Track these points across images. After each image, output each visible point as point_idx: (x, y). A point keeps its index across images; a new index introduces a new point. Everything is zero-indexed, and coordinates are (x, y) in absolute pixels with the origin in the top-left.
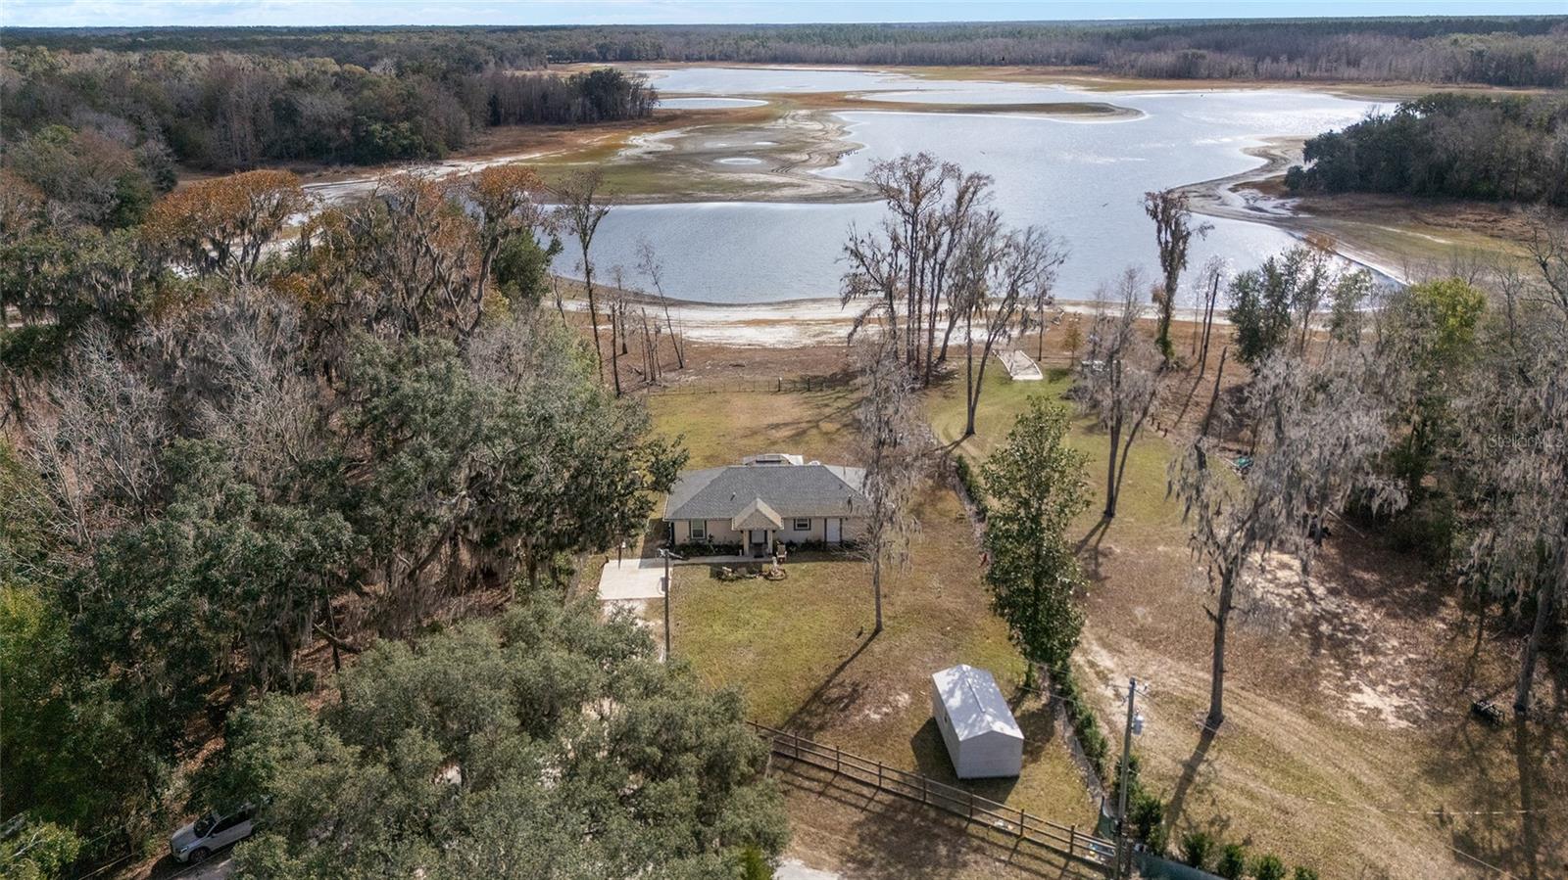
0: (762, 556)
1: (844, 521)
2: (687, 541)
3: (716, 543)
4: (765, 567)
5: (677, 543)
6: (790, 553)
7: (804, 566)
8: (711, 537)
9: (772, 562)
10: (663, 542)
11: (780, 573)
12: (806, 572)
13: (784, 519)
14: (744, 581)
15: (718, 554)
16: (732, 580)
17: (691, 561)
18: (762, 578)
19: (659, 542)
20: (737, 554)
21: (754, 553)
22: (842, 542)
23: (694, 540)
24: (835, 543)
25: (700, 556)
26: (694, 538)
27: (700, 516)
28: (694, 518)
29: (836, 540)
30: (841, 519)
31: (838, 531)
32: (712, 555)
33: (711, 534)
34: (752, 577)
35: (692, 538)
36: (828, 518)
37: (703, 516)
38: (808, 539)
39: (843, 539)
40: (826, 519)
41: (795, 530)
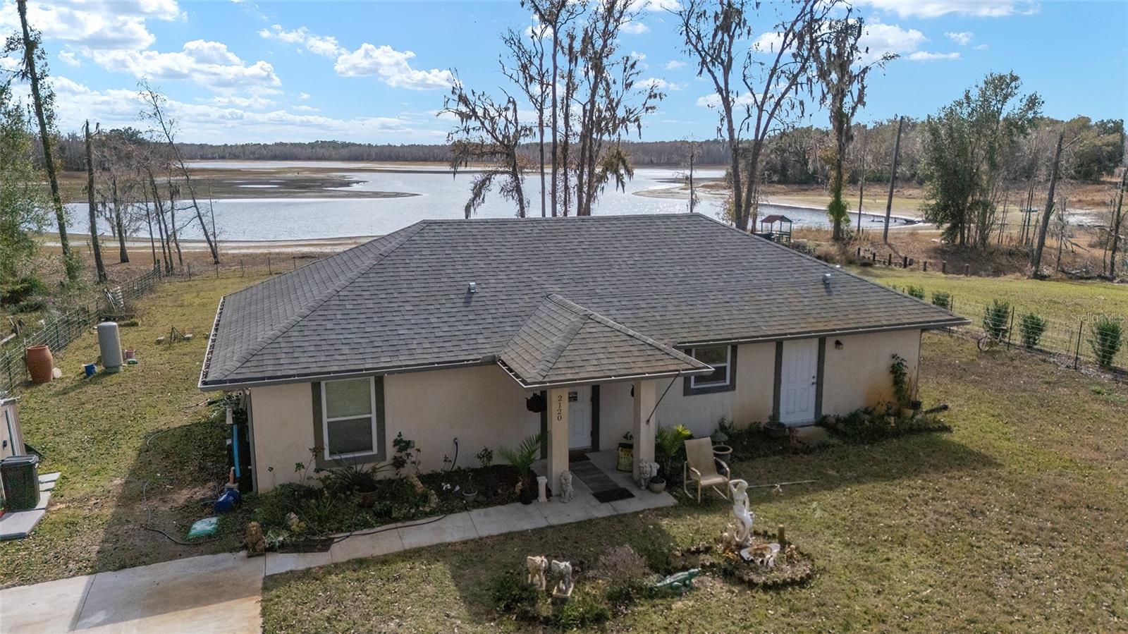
0: (626, 493)
1: (830, 344)
2: (309, 476)
3: (424, 470)
5: (265, 482)
8: (402, 444)
10: (200, 493)
11: (775, 547)
15: (449, 505)
17: (348, 547)
19: (183, 496)
20: (529, 496)
22: (821, 421)
23: (338, 462)
24: (808, 426)
25: (374, 527)
26: (337, 457)
27: (359, 362)
28: (336, 369)
29: (810, 416)
30: (822, 341)
31: (813, 383)
32: (427, 515)
33: (400, 435)
34: (678, 587)
35: (327, 457)
36: (785, 342)
37: (371, 361)
38: (730, 420)
39: (824, 413)
40: (780, 345)
41: (687, 391)
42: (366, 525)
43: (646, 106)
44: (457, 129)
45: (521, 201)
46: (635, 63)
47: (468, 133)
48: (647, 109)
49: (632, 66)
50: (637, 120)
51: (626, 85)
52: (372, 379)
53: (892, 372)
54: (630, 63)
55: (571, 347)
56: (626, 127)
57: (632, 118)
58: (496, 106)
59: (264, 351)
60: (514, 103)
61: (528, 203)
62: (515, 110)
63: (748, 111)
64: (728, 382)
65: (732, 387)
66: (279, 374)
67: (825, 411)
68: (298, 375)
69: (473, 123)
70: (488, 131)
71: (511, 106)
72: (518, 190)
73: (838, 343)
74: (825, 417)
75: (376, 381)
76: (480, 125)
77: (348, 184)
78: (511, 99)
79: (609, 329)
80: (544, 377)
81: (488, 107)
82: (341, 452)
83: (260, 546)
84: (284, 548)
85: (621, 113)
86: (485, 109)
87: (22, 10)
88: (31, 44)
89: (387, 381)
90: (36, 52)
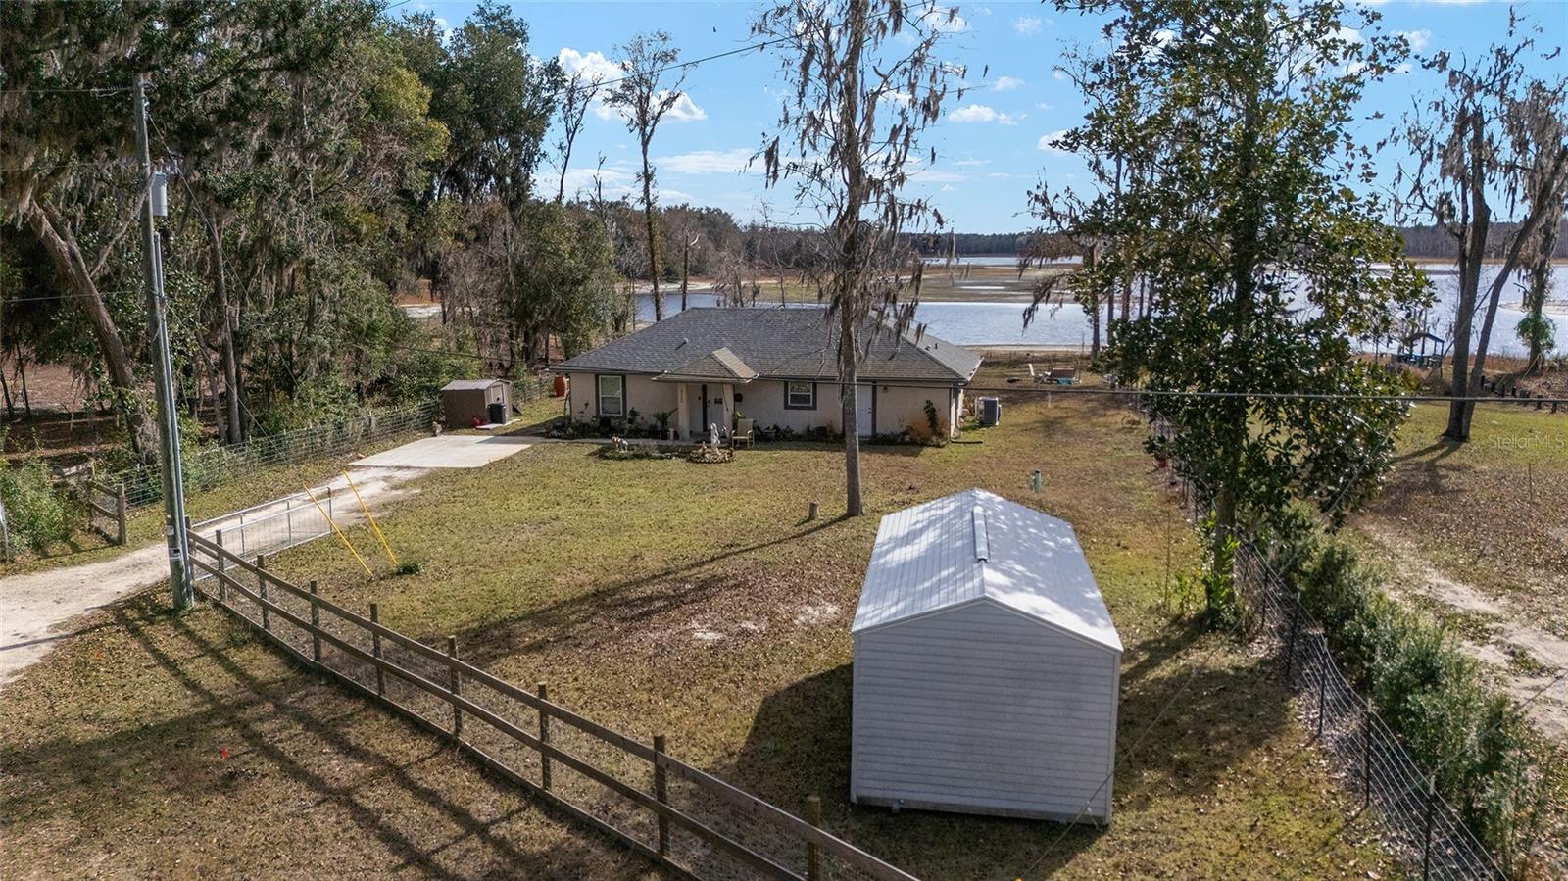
1: (880, 390)
8: (634, 413)
13: (763, 381)
18: (682, 459)
22: (875, 436)
23: (604, 417)
27: (610, 367)
28: (599, 369)
33: (633, 408)
35: (599, 412)
37: (615, 367)
39: (878, 431)
41: (786, 407)
52: (621, 377)
53: (926, 412)
55: (688, 367)
59: (576, 360)
64: (810, 404)
65: (815, 407)
66: (576, 369)
68: (583, 370)
73: (885, 387)
75: (623, 378)
82: (606, 412)
87: (645, 153)
88: (647, 177)
89: (628, 378)
90: (651, 183)
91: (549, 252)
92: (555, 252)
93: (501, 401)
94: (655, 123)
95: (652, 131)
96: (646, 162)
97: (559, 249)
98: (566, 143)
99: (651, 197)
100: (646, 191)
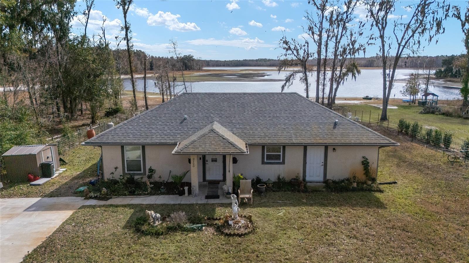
0: (217, 197)
1: (330, 150)
4: (220, 212)
6: (257, 192)
7: (282, 212)
8: (151, 170)
9: (230, 205)
11: (243, 222)
12: (286, 222)
13: (250, 146)
14: (178, 236)
16: (157, 234)
18: (211, 230)
20: (182, 193)
21: (206, 192)
22: (326, 181)
23: (129, 174)
24: (319, 182)
25: (126, 196)
26: (129, 172)
27: (133, 140)
28: (124, 142)
29: (321, 179)
30: (326, 147)
31: (322, 165)
32: (145, 194)
33: (151, 167)
34: (195, 229)
35: (126, 172)
36: (308, 146)
37: (137, 140)
38: (283, 176)
39: (328, 178)
40: (305, 148)
41: (263, 163)
42: (125, 195)
43: (368, 43)
44: (282, 55)
45: (307, 84)
46: (364, 24)
47: (286, 56)
48: (369, 44)
49: (363, 26)
50: (364, 49)
51: (360, 34)
52: (141, 146)
53: (363, 164)
54: (362, 24)
55: (198, 141)
56: (358, 52)
57: (362, 48)
58: (300, 45)
59: (106, 134)
60: (308, 43)
61: (310, 85)
62: (308, 46)
63: (390, 46)
64: (281, 161)
65: (283, 163)
66: (106, 142)
67: (328, 177)
68: (112, 143)
69: (289, 52)
70: (295, 55)
71: (306, 44)
72: (306, 79)
73: (334, 149)
74: (328, 180)
75: (142, 147)
76: (292, 53)
77: (263, 76)
78: (307, 42)
79: (217, 135)
80: (181, 150)
81: (297, 45)
82: (130, 171)
83: (88, 196)
84: (96, 198)
85: (357, 46)
86: (295, 46)
87: (125, 17)
88: (127, 28)
89: (146, 148)
90: (129, 31)
91: (81, 60)
92: (85, 60)
93: (50, 160)
94: (129, 4)
95: (128, 8)
96: (126, 22)
97: (86, 59)
98: (87, 12)
99: (129, 37)
100: (127, 35)
